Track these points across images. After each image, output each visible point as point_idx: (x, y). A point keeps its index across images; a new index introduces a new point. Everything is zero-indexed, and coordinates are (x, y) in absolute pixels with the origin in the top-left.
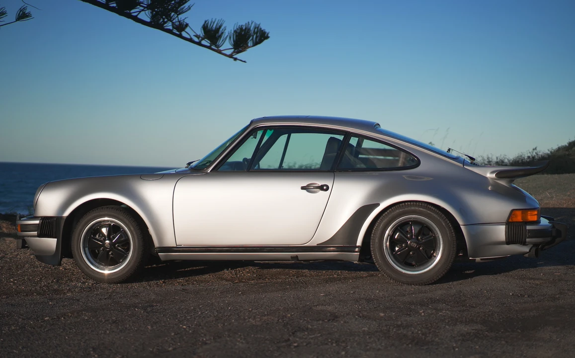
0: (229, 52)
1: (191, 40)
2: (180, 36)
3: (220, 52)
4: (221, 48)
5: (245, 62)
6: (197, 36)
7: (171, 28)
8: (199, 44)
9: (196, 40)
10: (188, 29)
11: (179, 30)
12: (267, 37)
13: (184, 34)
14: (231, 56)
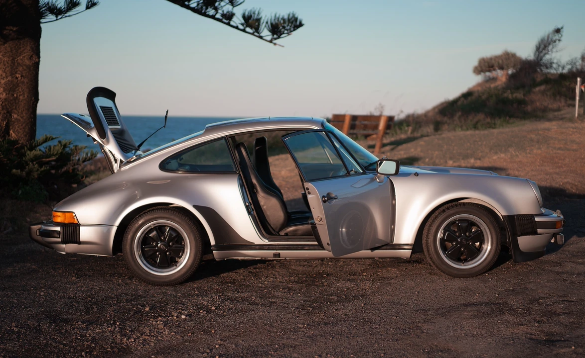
0: (269, 38)
1: (237, 28)
2: (229, 24)
3: (261, 37)
4: (262, 35)
5: (283, 46)
6: (242, 24)
7: (221, 18)
8: (244, 31)
9: (241, 27)
10: (234, 19)
11: (227, 18)
12: (301, 25)
13: (232, 23)
14: (271, 41)
